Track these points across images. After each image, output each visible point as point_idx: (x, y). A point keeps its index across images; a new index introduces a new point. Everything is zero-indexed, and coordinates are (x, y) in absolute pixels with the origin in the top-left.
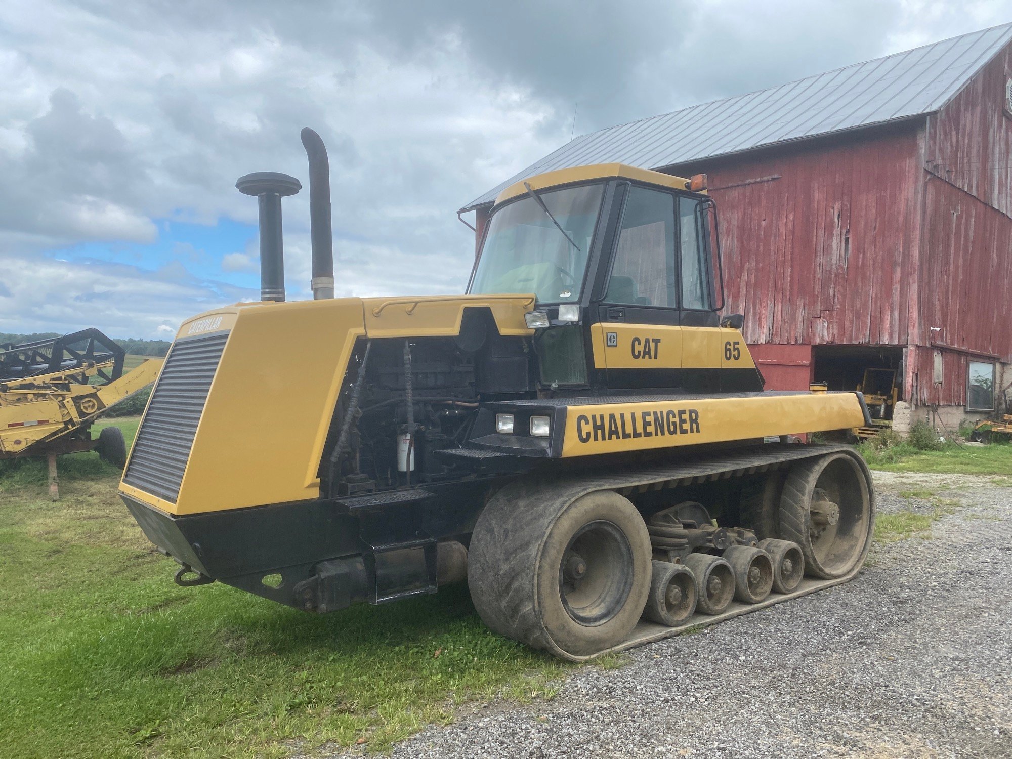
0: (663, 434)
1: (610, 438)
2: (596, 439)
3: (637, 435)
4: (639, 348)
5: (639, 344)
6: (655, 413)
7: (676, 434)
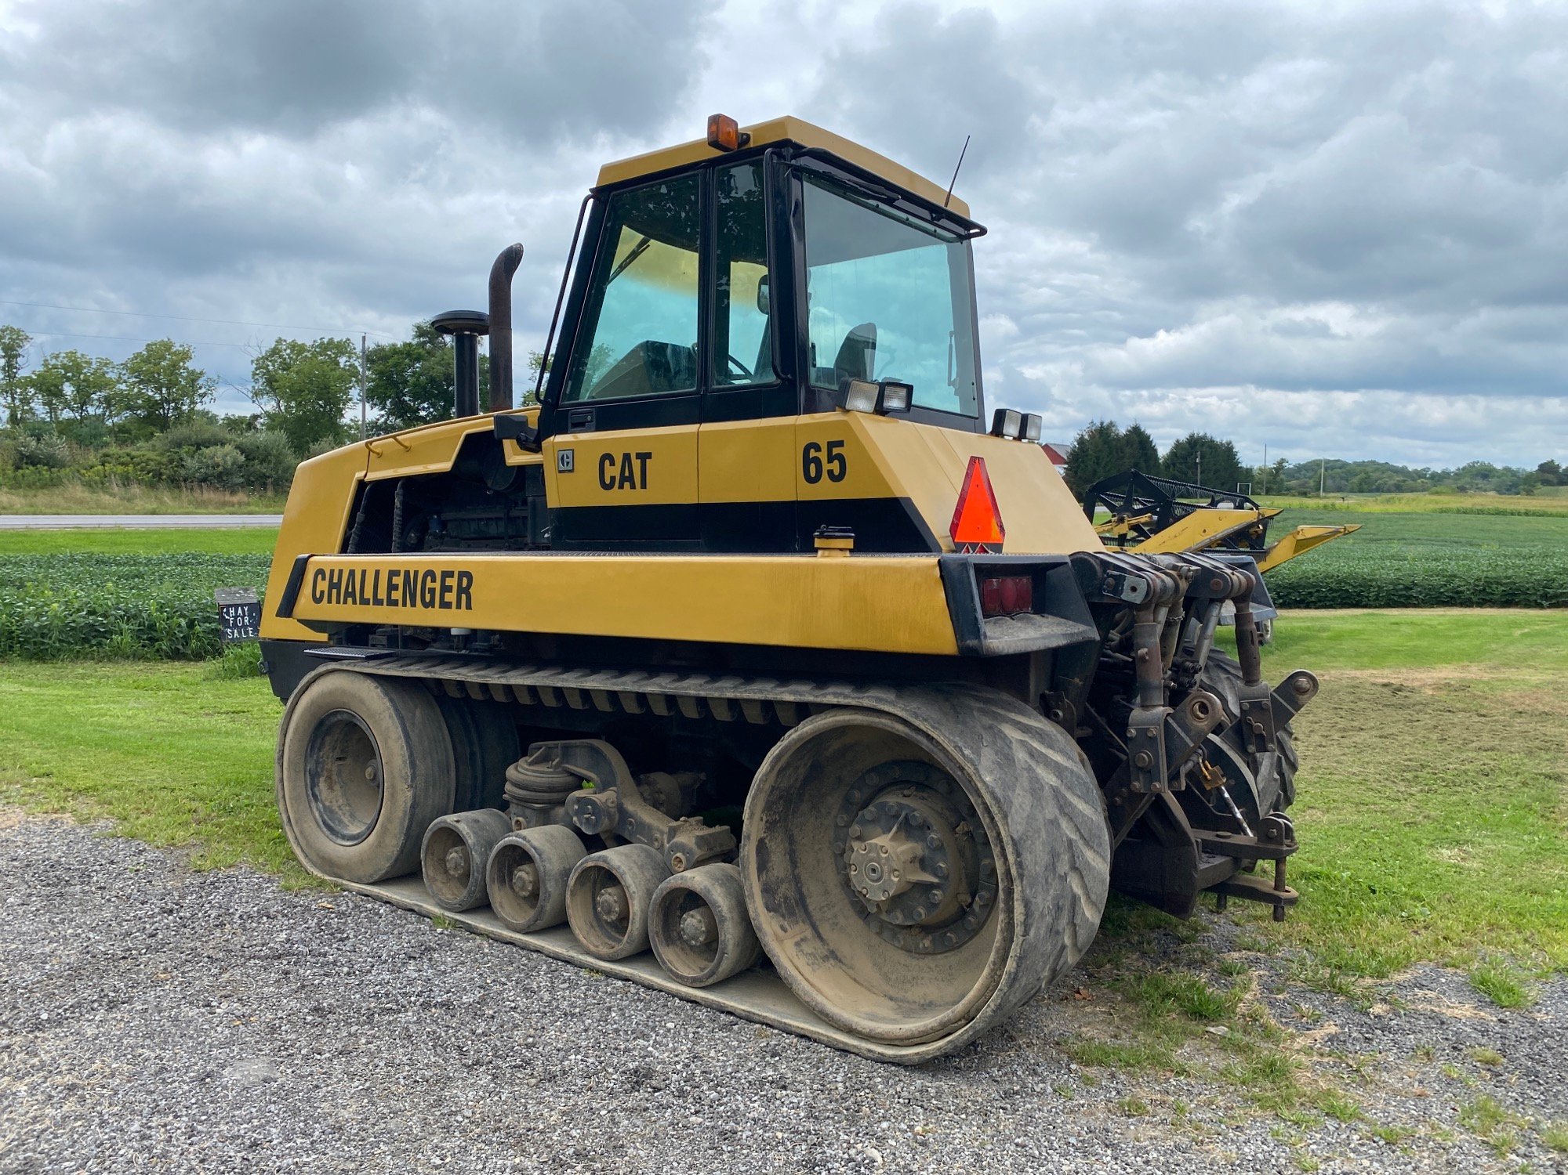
0: (413, 604)
1: (345, 602)
2: (330, 601)
3: (378, 602)
4: (614, 471)
5: (612, 463)
6: (407, 573)
7: (433, 607)
